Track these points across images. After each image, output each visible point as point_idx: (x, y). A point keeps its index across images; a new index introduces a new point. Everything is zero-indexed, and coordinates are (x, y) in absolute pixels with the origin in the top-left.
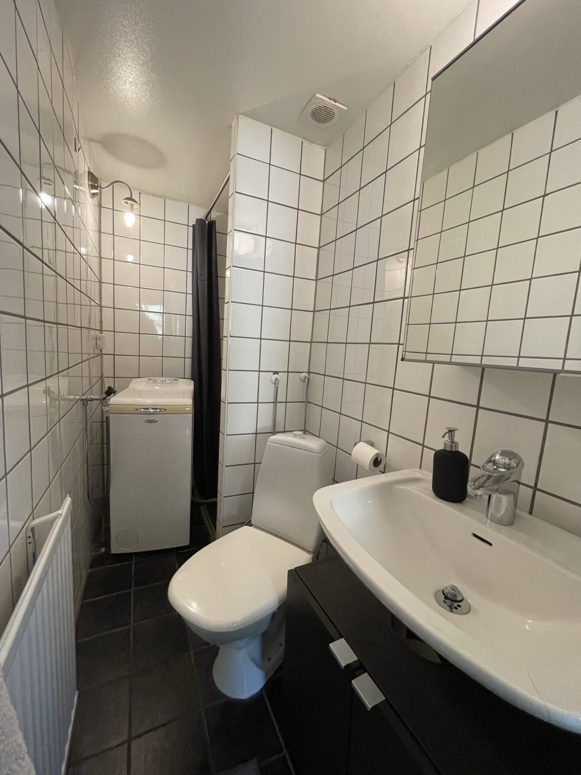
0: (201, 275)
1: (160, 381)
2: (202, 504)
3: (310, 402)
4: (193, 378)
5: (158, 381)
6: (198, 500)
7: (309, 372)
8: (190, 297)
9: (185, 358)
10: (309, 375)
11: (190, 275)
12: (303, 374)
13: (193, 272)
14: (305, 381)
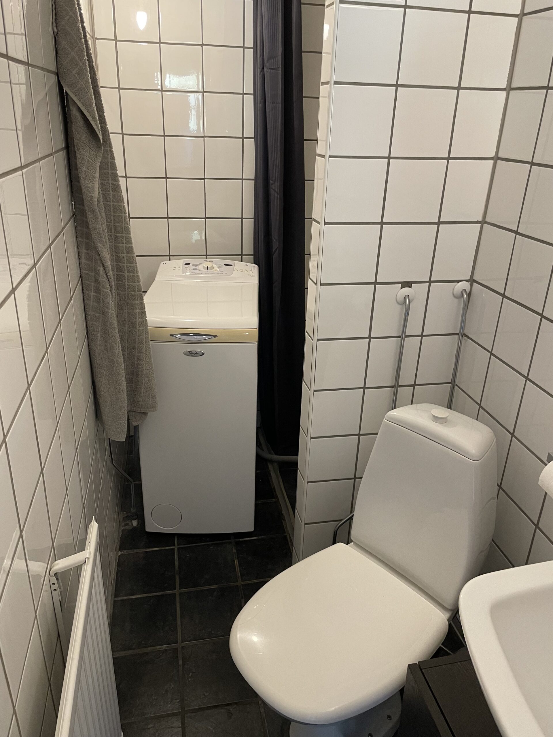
0: (270, 58)
1: (204, 267)
2: (272, 462)
3: (468, 337)
4: (256, 262)
5: (201, 267)
6: (266, 455)
7: (472, 281)
8: (250, 101)
9: (242, 218)
10: (471, 285)
11: (249, 54)
12: (460, 283)
13: (255, 48)
14: (463, 296)
